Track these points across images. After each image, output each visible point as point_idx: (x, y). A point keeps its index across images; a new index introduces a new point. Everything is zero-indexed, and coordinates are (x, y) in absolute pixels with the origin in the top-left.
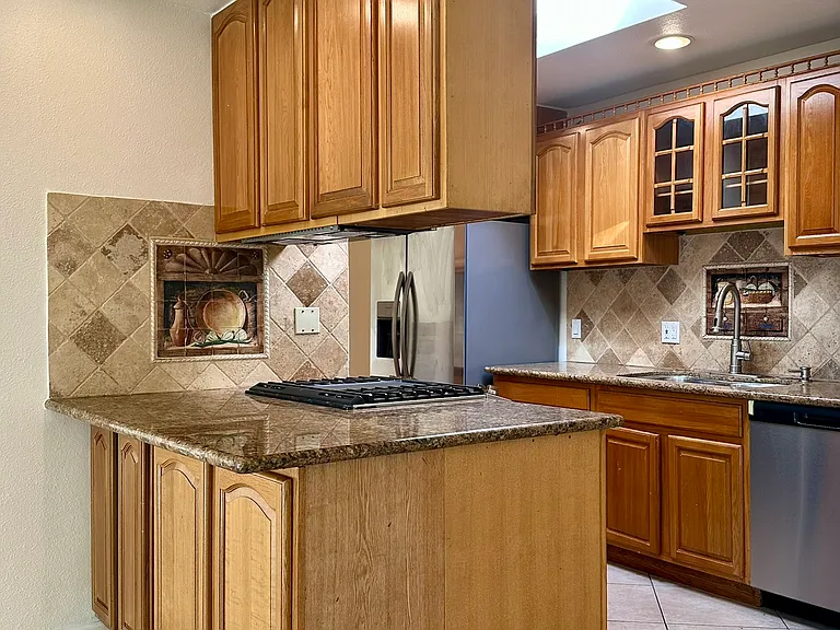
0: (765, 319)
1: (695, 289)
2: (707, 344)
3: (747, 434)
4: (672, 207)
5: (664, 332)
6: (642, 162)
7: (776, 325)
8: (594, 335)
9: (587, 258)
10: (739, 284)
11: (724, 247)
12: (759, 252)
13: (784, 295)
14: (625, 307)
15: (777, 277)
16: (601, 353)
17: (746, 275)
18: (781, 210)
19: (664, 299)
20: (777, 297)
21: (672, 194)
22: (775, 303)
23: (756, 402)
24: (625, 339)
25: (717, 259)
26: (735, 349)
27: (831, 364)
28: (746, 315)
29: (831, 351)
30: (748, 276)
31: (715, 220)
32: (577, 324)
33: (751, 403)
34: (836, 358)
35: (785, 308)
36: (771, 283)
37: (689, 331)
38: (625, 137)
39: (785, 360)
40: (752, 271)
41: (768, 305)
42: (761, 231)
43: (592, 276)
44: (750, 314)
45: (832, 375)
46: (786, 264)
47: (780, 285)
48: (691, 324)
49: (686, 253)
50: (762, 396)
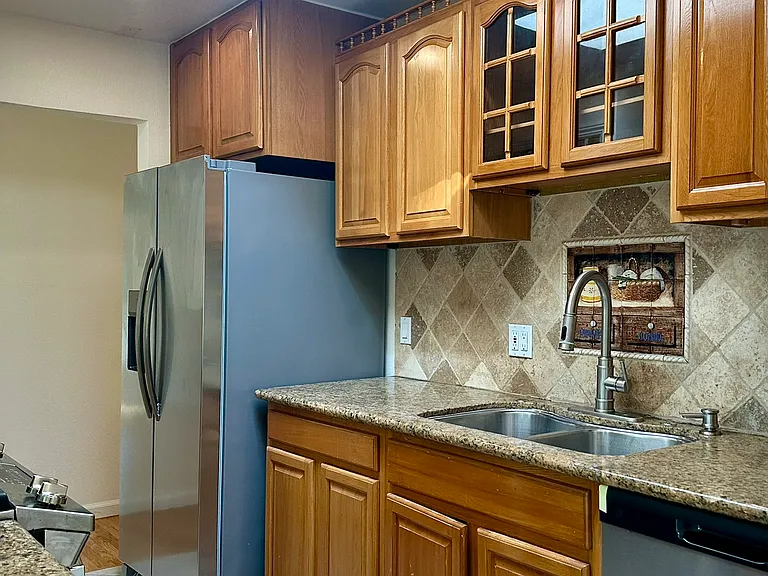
0: (650, 326)
1: (552, 277)
2: (569, 362)
3: (598, 546)
4: (507, 148)
5: (511, 341)
6: (468, 80)
7: (665, 337)
8: (427, 341)
9: (399, 230)
10: (612, 270)
11: (590, 213)
12: (641, 220)
13: (679, 288)
14: (464, 301)
15: (667, 258)
16: (434, 367)
17: (621, 256)
18: (666, 146)
19: (512, 292)
20: (668, 292)
21: (507, 129)
22: (665, 301)
23: (611, 489)
24: (464, 348)
25: (581, 232)
26: (604, 373)
27: (753, 405)
28: (622, 319)
29: (753, 382)
30: (626, 257)
31: (567, 167)
32: (406, 323)
33: (603, 491)
34: (760, 395)
35: (680, 309)
36: (658, 269)
37: (545, 341)
38: (445, 43)
39: (680, 394)
40: (631, 251)
41: (655, 304)
42: (644, 186)
43: (425, 257)
44: (627, 318)
45: (754, 423)
46: (681, 239)
47: (672, 273)
48: (548, 328)
49: (541, 222)
50: (620, 481)
